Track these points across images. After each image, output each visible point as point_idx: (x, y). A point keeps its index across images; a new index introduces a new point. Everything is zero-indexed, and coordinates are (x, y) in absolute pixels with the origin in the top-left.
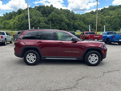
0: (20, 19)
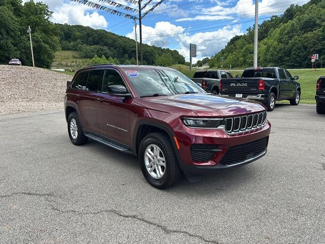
0: (286, 34)
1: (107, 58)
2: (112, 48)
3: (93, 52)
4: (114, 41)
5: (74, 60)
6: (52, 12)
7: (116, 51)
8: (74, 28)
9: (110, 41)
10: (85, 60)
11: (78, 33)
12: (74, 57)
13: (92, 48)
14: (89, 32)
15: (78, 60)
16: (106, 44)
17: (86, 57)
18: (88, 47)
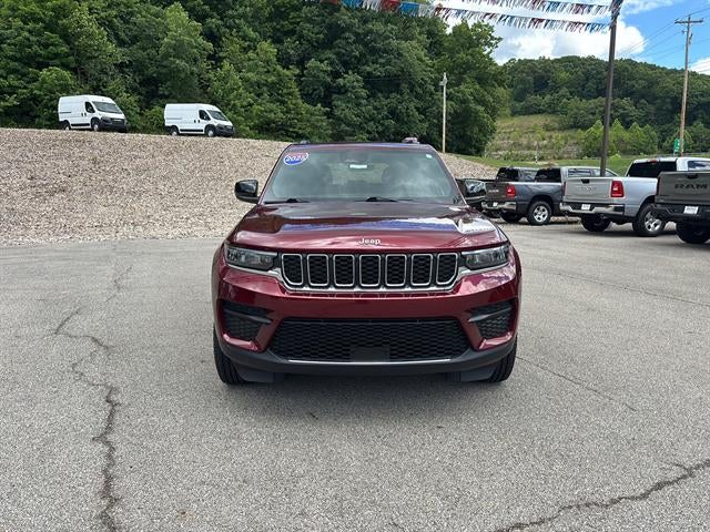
1: (627, 125)
2: (643, 101)
3: (593, 114)
4: (652, 83)
5: (548, 134)
6: (500, 39)
7: (652, 108)
8: (557, 66)
9: (639, 85)
10: (571, 133)
11: (563, 75)
12: (547, 128)
13: (593, 105)
14: (589, 68)
15: (554, 134)
16: (629, 93)
17: (575, 126)
18: (584, 104)
